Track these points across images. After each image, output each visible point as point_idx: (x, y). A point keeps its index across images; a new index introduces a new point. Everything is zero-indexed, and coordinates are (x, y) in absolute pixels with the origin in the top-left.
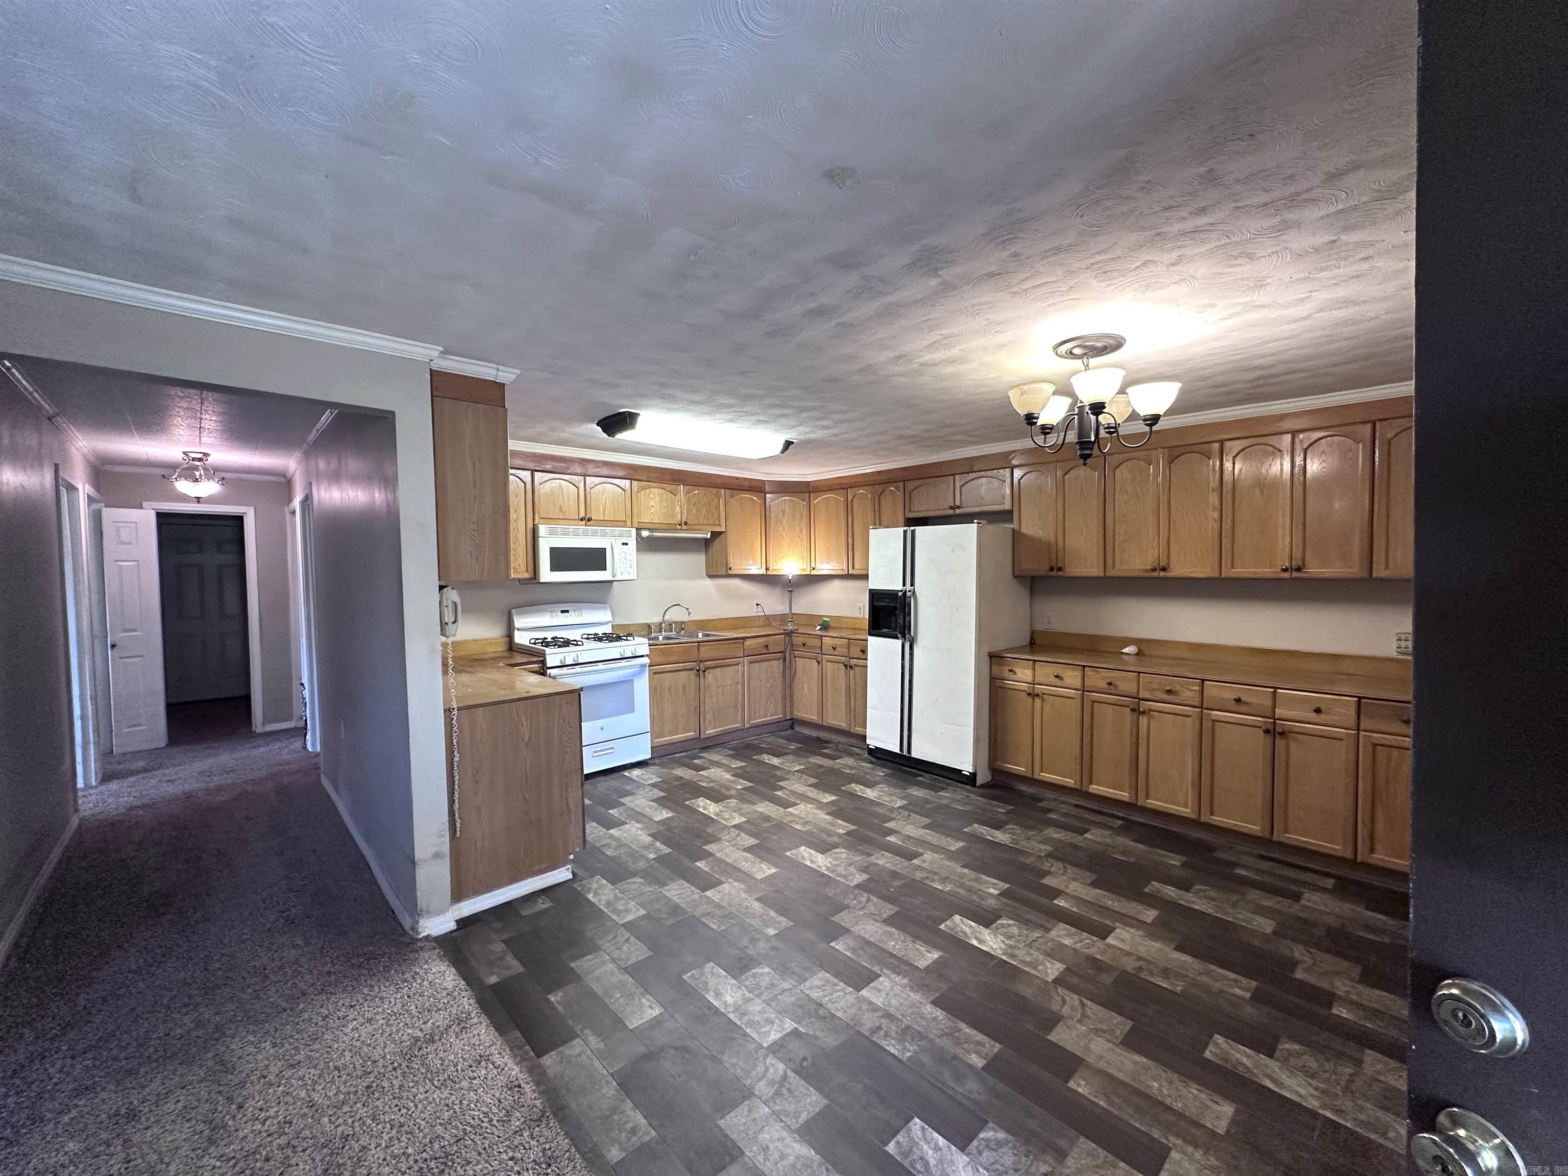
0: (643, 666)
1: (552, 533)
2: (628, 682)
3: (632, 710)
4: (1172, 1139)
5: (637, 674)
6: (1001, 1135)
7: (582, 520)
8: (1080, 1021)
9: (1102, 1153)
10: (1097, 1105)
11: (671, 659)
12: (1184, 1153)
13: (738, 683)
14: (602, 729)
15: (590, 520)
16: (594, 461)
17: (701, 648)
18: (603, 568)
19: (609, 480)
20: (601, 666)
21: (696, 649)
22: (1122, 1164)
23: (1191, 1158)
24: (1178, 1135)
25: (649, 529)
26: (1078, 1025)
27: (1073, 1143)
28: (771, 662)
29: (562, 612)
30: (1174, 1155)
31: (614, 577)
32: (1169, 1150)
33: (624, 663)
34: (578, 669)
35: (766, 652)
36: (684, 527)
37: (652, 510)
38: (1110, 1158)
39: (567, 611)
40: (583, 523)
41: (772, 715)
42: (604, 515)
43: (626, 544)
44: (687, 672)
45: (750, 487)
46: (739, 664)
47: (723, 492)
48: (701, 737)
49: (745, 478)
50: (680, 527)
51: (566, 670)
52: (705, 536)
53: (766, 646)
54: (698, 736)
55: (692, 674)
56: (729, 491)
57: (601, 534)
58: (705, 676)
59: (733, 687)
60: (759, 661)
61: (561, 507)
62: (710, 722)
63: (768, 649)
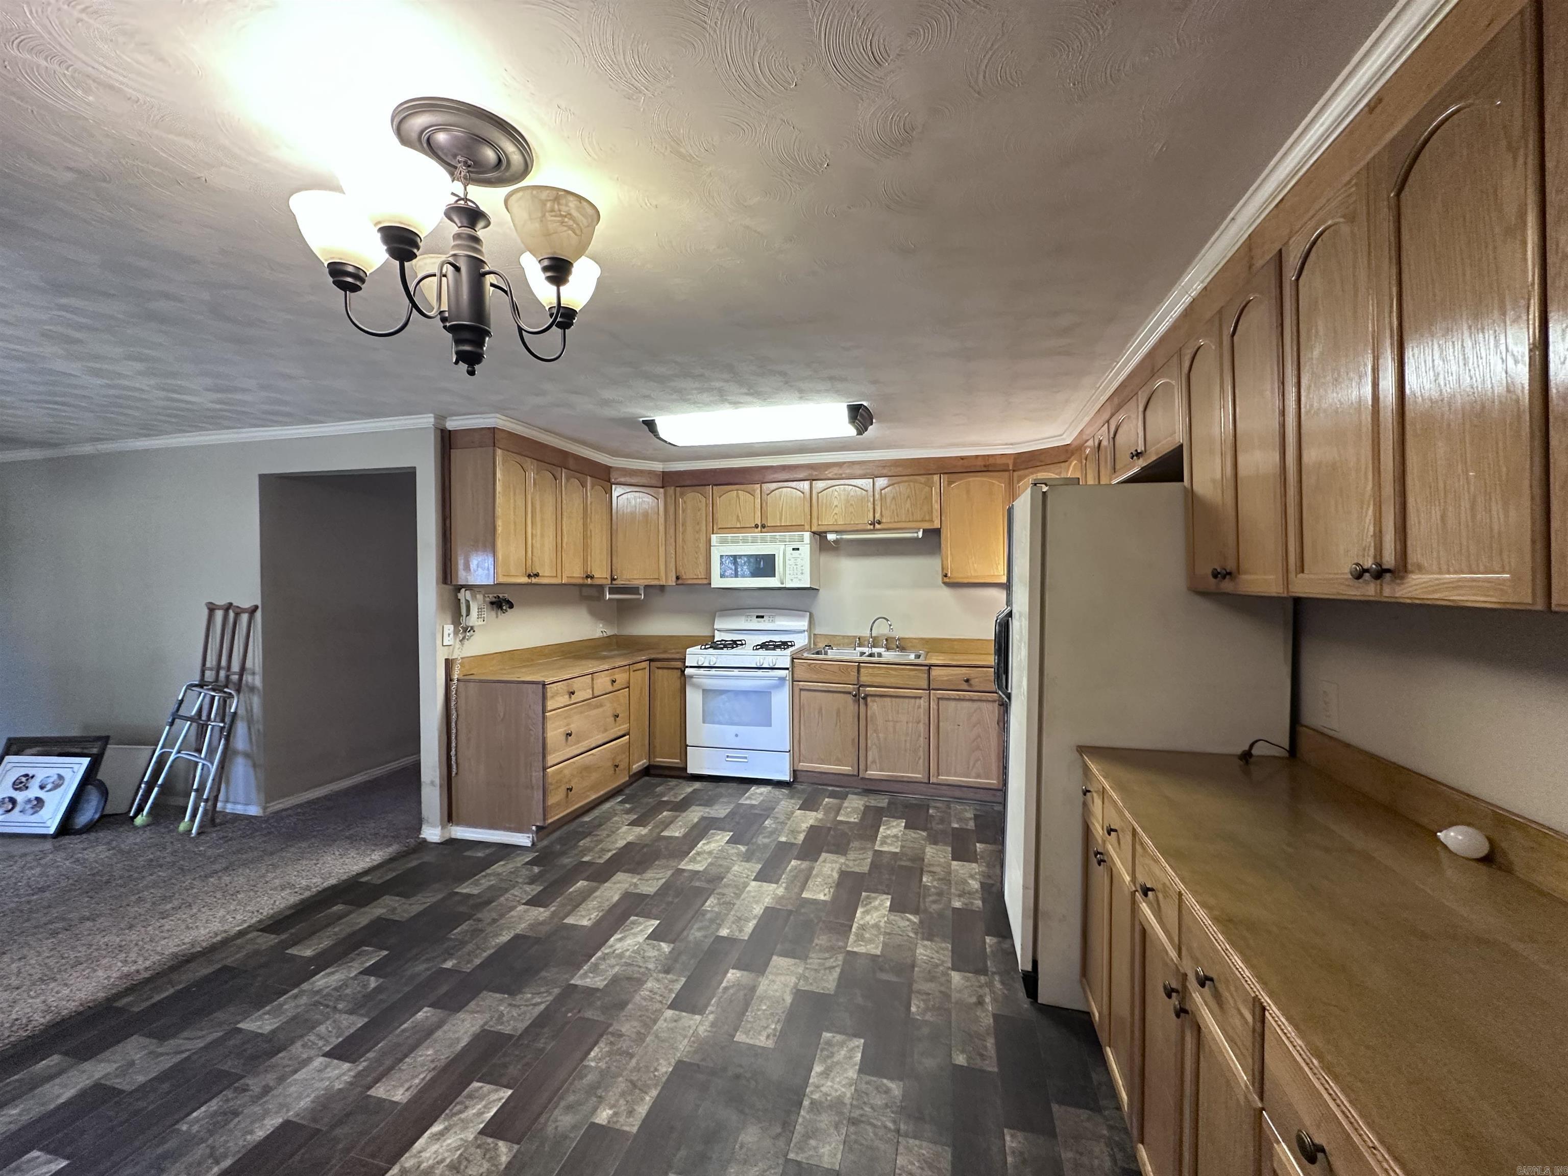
0: (782, 679)
1: (723, 542)
2: (763, 695)
3: (769, 724)
5: (775, 687)
7: (756, 526)
11: (822, 677)
13: (918, 722)
14: (737, 735)
15: (763, 526)
16: (772, 467)
17: (862, 670)
18: (773, 575)
19: (786, 484)
20: (736, 672)
21: (856, 670)
25: (836, 532)
28: (976, 705)
29: (757, 617)
31: (782, 583)
33: (760, 673)
34: (713, 672)
35: (967, 688)
36: (877, 526)
37: (836, 511)
39: (762, 617)
40: (756, 530)
41: (978, 776)
42: (781, 520)
43: (798, 549)
44: (842, 695)
45: (985, 466)
46: (920, 698)
47: (936, 478)
48: (861, 776)
49: (977, 456)
50: (872, 527)
51: (702, 671)
52: (915, 535)
53: (967, 681)
54: (856, 773)
55: (850, 698)
56: (946, 476)
57: (773, 540)
58: (866, 705)
59: (910, 725)
60: (955, 699)
61: (738, 517)
62: (874, 762)
63: (970, 685)
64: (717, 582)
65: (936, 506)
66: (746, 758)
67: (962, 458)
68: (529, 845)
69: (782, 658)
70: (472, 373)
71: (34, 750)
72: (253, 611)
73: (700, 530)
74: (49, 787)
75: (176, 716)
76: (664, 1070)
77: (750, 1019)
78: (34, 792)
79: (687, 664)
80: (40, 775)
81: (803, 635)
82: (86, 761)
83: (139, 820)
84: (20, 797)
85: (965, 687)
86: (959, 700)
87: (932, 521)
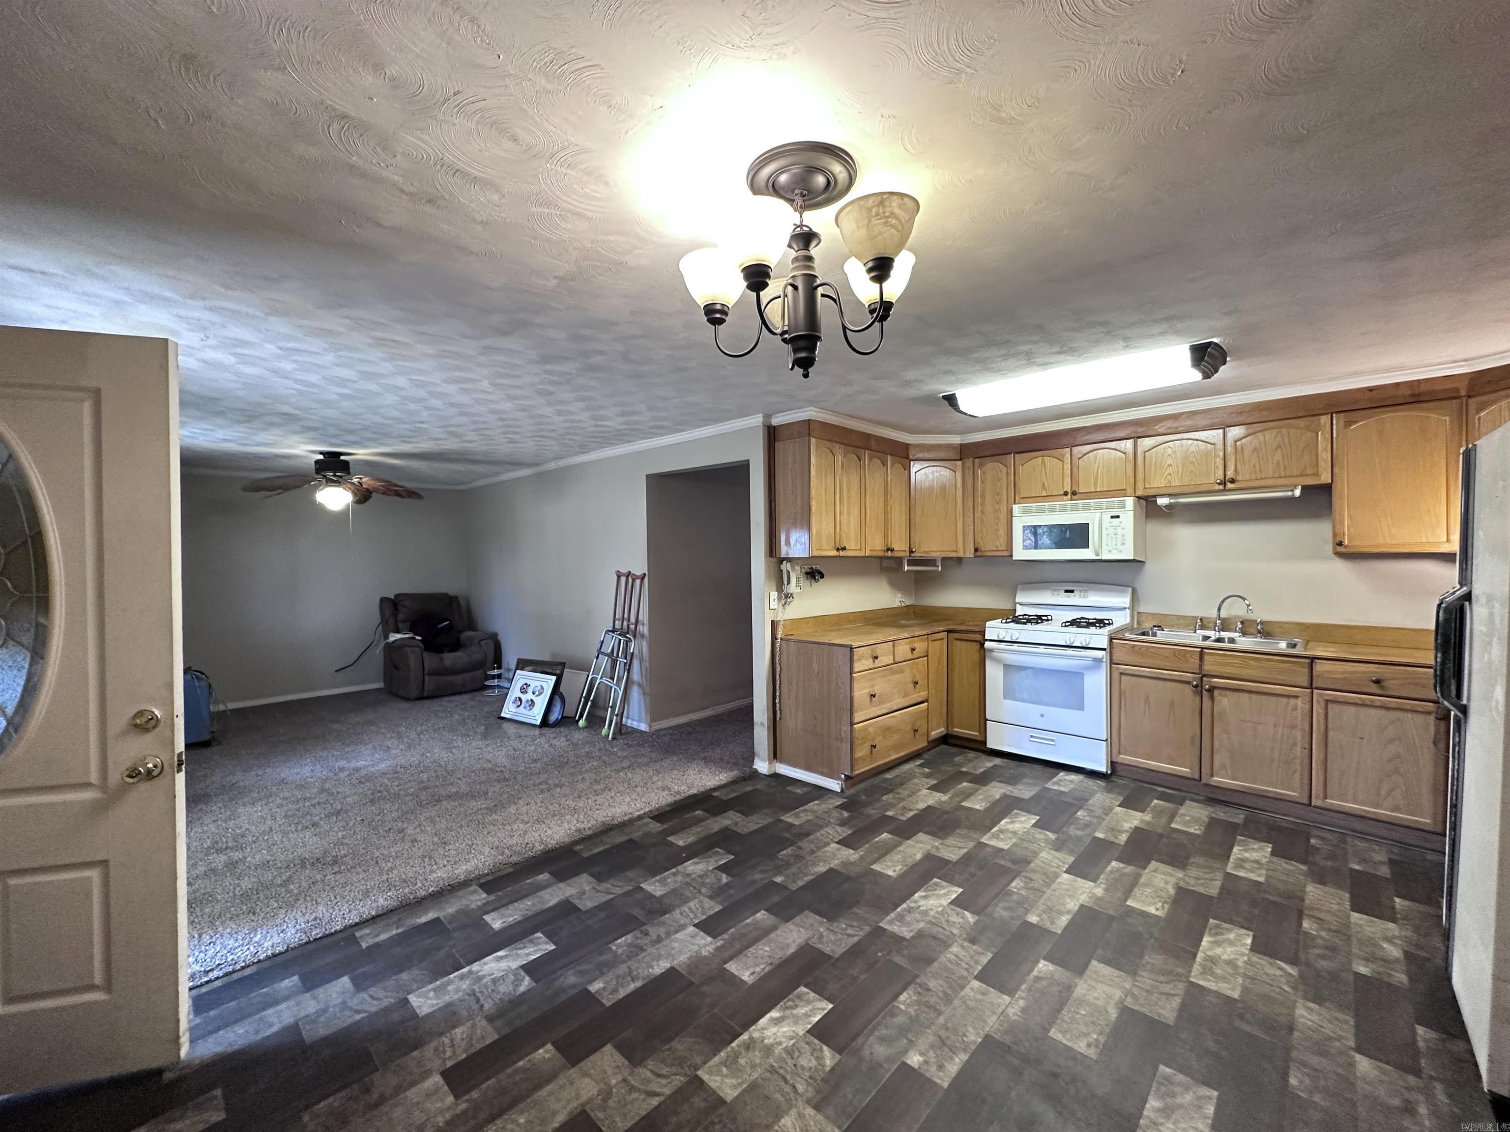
0: (1098, 661)
1: (1026, 512)
2: (1076, 674)
3: (1080, 707)
4: (464, 1106)
5: (1089, 668)
6: (522, 989)
7: (1066, 494)
8: (625, 1080)
9: (479, 1046)
10: (521, 1059)
11: (1149, 662)
12: (449, 1108)
13: (1294, 727)
15: (1074, 493)
16: (1085, 428)
17: (1206, 658)
18: (1086, 546)
19: (1102, 445)
20: (1041, 649)
21: (1197, 657)
22: (464, 1056)
23: (442, 1112)
24: (465, 1112)
25: (1170, 495)
26: (620, 1078)
27: (497, 1030)
29: (1066, 591)
30: (451, 1099)
31: (1097, 555)
32: (457, 1097)
33: (1070, 652)
34: (1015, 647)
35: (1376, 691)
36: (1229, 486)
37: (1170, 470)
38: (473, 1050)
39: (1072, 591)
40: (1065, 498)
41: (1396, 809)
42: (1095, 485)
43: (1118, 517)
44: (1178, 685)
45: (1413, 395)
46: (1297, 697)
47: (1325, 420)
48: (1204, 781)
49: (1398, 384)
50: (1221, 487)
51: (1002, 646)
52: (1290, 493)
53: (1377, 682)
54: (1197, 776)
55: (1188, 690)
56: (1342, 415)
57: (1086, 508)
58: (1212, 698)
59: (1280, 730)
60: (1355, 704)
61: (1043, 484)
62: (1223, 766)
63: (1382, 688)
64: (1020, 553)
65: (1325, 456)
66: (1053, 740)
67: (1371, 389)
68: (839, 791)
69: (1099, 638)
70: (806, 376)
71: (530, 668)
72: (643, 577)
73: (1000, 500)
74: (537, 693)
75: (600, 652)
76: (973, 1038)
77: (1066, 1018)
78: (529, 696)
79: (986, 637)
80: (533, 684)
81: (1123, 612)
82: (554, 678)
83: (582, 723)
84: (524, 697)
85: (1374, 689)
86: (1363, 705)
87: (1317, 474)
